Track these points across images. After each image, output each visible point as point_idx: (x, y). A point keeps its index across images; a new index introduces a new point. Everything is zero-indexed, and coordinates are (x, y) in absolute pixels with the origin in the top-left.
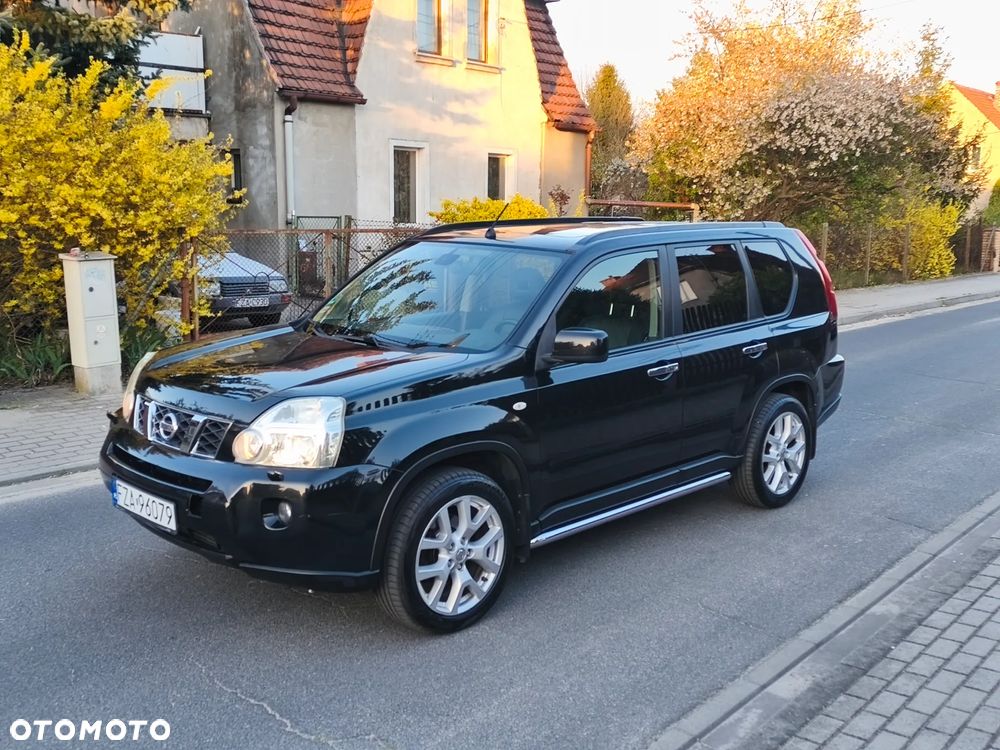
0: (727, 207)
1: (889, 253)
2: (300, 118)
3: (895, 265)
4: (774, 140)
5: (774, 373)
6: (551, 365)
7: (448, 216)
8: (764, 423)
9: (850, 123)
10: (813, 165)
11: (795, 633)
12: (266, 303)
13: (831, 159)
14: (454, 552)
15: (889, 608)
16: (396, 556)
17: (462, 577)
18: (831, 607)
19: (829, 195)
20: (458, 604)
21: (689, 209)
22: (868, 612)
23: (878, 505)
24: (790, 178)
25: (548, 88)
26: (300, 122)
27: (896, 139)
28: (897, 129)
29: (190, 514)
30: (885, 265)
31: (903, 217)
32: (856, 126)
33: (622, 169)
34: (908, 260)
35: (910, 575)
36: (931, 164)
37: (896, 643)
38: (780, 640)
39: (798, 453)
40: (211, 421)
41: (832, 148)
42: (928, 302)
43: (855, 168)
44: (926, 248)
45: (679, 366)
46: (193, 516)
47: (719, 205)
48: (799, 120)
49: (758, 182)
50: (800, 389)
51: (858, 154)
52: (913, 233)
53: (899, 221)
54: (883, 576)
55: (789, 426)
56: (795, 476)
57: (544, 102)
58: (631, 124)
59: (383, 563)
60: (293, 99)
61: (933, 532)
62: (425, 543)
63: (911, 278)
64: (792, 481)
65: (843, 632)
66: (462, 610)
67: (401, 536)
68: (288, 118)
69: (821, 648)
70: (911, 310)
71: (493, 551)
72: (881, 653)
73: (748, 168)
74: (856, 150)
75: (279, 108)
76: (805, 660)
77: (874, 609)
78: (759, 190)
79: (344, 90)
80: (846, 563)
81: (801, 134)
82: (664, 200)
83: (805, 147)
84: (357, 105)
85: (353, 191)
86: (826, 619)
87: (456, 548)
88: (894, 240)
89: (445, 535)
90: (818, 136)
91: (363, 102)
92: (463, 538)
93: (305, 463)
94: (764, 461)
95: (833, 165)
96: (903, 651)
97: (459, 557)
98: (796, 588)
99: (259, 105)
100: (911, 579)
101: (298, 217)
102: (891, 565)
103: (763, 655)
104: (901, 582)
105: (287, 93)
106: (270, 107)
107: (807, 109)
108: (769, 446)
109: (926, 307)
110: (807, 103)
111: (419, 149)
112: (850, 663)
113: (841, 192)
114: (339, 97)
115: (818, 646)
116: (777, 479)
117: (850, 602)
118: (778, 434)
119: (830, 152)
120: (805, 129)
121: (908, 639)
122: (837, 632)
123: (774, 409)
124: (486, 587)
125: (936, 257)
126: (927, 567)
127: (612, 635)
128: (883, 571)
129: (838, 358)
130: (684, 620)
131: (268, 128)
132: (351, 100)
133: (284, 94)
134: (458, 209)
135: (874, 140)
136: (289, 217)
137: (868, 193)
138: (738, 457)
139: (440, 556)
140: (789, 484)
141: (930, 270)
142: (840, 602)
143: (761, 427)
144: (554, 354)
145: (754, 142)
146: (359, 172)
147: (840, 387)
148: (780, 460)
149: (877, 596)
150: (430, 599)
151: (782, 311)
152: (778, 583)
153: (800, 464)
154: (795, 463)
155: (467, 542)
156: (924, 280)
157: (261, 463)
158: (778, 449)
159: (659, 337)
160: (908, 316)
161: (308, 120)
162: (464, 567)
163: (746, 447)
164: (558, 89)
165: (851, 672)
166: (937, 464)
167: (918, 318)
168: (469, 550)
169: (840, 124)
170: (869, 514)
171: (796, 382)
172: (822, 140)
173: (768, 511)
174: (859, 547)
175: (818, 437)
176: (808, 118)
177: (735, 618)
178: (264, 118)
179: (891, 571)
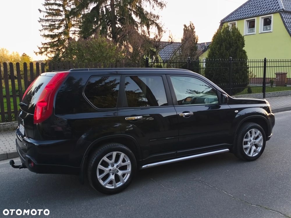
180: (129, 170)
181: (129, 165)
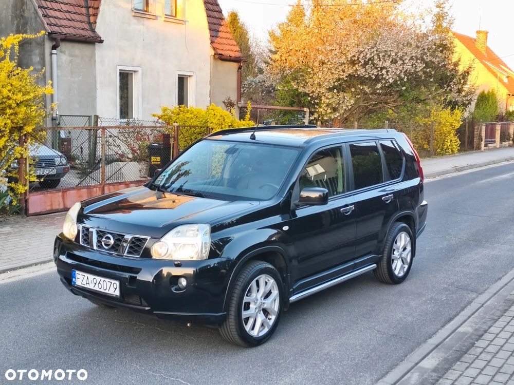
0: (329, 111)
1: (422, 139)
2: (61, 52)
3: (425, 146)
4: (356, 70)
5: (396, 210)
6: (298, 207)
7: (166, 117)
8: (392, 237)
9: (400, 62)
10: (379, 86)
11: (425, 341)
12: (54, 172)
13: (389, 82)
14: (258, 304)
15: (466, 328)
16: (234, 305)
17: (261, 318)
18: (439, 329)
19: (387, 103)
20: (260, 331)
21: (303, 111)
22: (457, 331)
23: (450, 281)
24: (365, 93)
25: (214, 33)
26: (61, 54)
27: (428, 70)
28: (428, 64)
29: (128, 286)
30: (420, 146)
31: (429, 116)
32: (404, 63)
33: (253, 84)
34: (433, 143)
35: (473, 314)
36: (443, 84)
37: (477, 341)
38: (419, 344)
39: (408, 254)
40: (135, 237)
41: (390, 76)
42: (449, 169)
43: (404, 88)
44: (444, 135)
45: (354, 207)
46: (130, 287)
47: (324, 110)
48: (370, 59)
49: (347, 96)
50: (408, 219)
51: (405, 80)
52: (436, 126)
53: (427, 119)
54: (460, 315)
55: (403, 240)
56: (406, 266)
57: (212, 42)
58: (249, 51)
59: (227, 309)
60: (57, 40)
61: (480, 294)
62: (246, 299)
63: (435, 154)
64: (405, 269)
65: (447, 340)
66: (261, 334)
67: (235, 295)
68: (54, 51)
69: (439, 347)
70: (439, 174)
71: (273, 304)
72: (471, 345)
73: (340, 87)
74: (404, 78)
75: (48, 45)
76: (433, 352)
77: (459, 330)
78: (348, 101)
79: (90, 33)
80: (441, 309)
81: (371, 67)
82: (286, 105)
83: (375, 75)
84: (97, 44)
85: (94, 99)
86: (438, 335)
87: (259, 302)
88: (424, 131)
89: (254, 295)
90: (382, 69)
91: (101, 42)
92: (261, 297)
93: (192, 258)
94: (392, 258)
95: (391, 85)
96: (481, 344)
97: (260, 307)
98: (419, 321)
99: (33, 42)
100: (473, 316)
101: (61, 116)
102: (463, 309)
103: (413, 351)
104: (469, 317)
105: (54, 36)
106: (41, 44)
107: (375, 52)
108: (394, 250)
109: (447, 172)
110: (375, 49)
111: (135, 71)
112: (458, 349)
113: (394, 101)
114: (86, 39)
115: (437, 346)
116: (398, 268)
117: (447, 327)
118: (398, 243)
119: (389, 78)
120: (374, 64)
121: (482, 338)
122: (445, 340)
123: (396, 230)
124: (271, 323)
125: (449, 141)
126: (480, 310)
127: (336, 344)
128: (460, 312)
129: (424, 203)
130: (370, 337)
131: (40, 57)
132: (93, 40)
133: (51, 36)
134: (173, 112)
135: (415, 71)
136: (54, 115)
137: (411, 103)
138: (380, 256)
139: (251, 306)
140: (404, 271)
141: (446, 150)
142: (443, 327)
143: (391, 240)
144: (300, 201)
145: (344, 71)
146: (98, 86)
147: (425, 218)
148: (399, 258)
149: (460, 323)
150: (248, 328)
151: (398, 178)
152: (410, 319)
153: (409, 260)
154: (406, 259)
155: (263, 299)
156: (442, 155)
157: (168, 259)
158: (398, 252)
159: (343, 192)
160: (438, 178)
161: (66, 52)
162: (262, 312)
163: (383, 251)
164: (220, 34)
165: (459, 353)
166: (474, 260)
167: (444, 179)
168: (264, 303)
169: (394, 62)
170: (446, 286)
171: (405, 216)
172: (384, 71)
173: (393, 286)
174: (445, 301)
175: (417, 245)
176: (376, 57)
177: (394, 335)
178: (37, 51)
179: (463, 312)
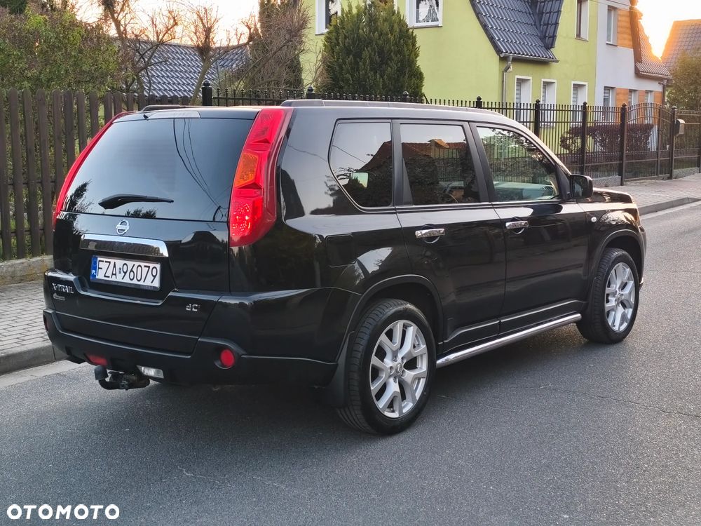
180: (421, 368)
181: (421, 356)
